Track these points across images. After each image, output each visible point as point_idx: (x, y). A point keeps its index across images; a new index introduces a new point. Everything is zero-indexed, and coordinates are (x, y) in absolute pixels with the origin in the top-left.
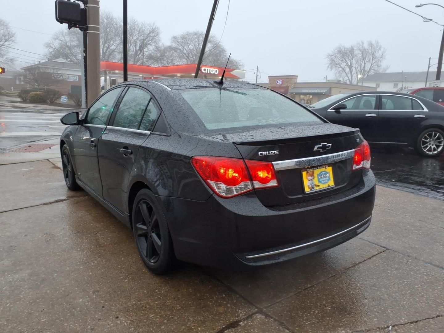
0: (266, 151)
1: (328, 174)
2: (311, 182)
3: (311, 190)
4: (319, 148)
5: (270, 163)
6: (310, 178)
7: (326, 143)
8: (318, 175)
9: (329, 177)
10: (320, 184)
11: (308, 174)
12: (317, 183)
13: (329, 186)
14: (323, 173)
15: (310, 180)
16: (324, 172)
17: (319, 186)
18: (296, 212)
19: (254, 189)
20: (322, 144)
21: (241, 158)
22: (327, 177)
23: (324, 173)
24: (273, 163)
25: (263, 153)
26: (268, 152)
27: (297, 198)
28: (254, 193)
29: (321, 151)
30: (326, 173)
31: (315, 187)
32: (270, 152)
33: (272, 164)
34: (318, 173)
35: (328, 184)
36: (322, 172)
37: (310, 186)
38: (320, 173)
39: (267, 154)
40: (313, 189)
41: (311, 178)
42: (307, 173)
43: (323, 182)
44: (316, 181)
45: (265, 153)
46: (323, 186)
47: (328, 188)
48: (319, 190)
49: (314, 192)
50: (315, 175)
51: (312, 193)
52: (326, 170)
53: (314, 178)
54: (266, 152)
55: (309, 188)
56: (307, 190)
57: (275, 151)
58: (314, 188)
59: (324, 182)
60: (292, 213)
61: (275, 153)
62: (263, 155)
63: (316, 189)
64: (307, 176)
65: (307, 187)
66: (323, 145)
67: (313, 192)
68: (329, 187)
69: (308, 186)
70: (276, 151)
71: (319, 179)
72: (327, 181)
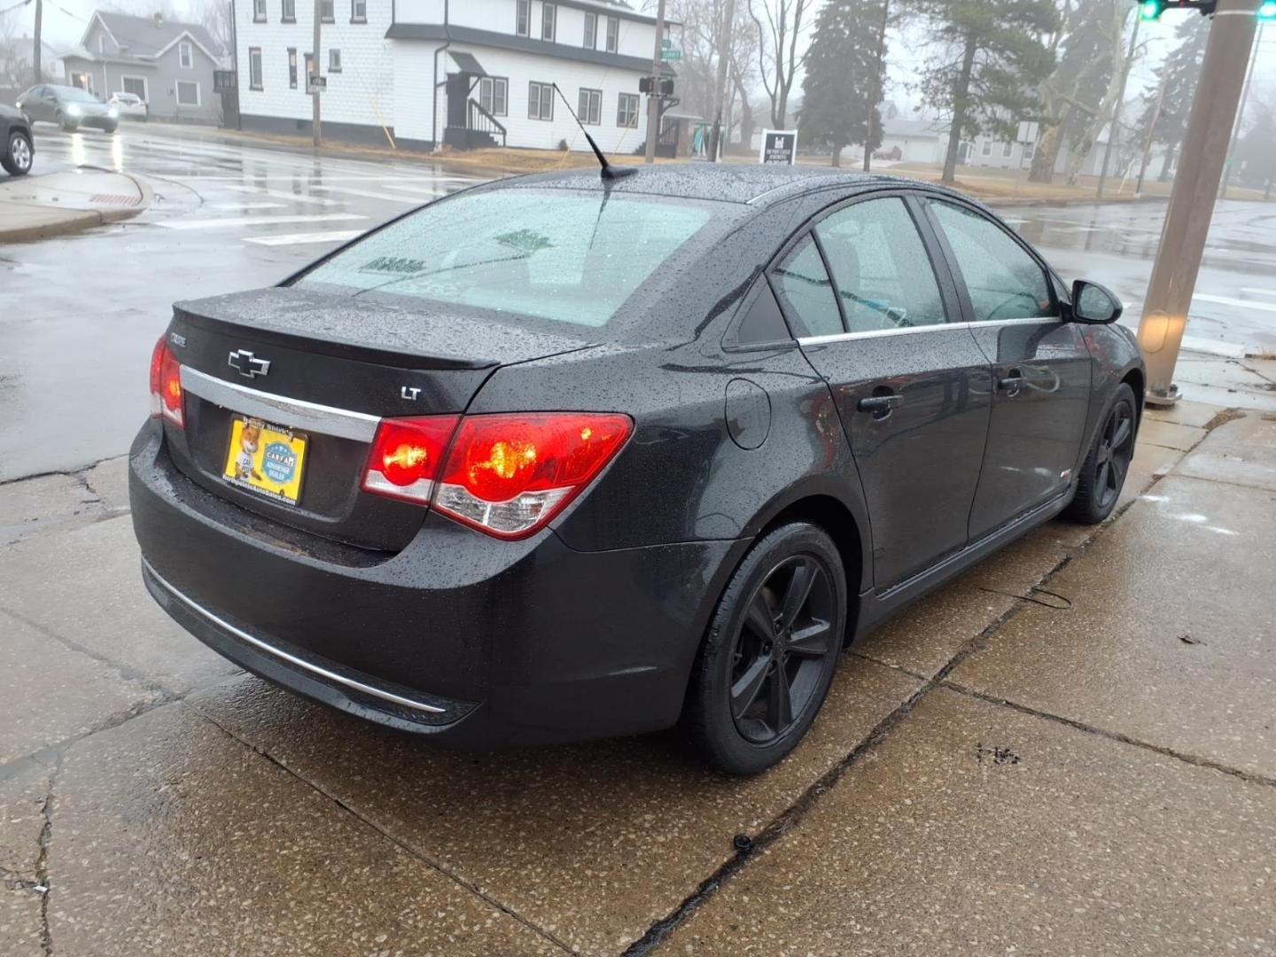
1: (291, 459)
2: (245, 456)
3: (237, 477)
4: (235, 360)
6: (247, 444)
7: (250, 354)
8: (268, 448)
9: (292, 470)
10: (263, 475)
11: (247, 432)
13: (282, 493)
14: (281, 448)
15: (246, 450)
16: (284, 446)
17: (259, 478)
20: (241, 351)
22: (286, 465)
23: (283, 452)
24: (182, 366)
29: (243, 374)
30: (288, 453)
31: (249, 474)
34: (270, 443)
35: (283, 486)
36: (279, 445)
37: (241, 465)
38: (274, 445)
40: (242, 478)
41: (251, 447)
42: (246, 428)
43: (271, 473)
44: (257, 462)
46: (268, 485)
47: (276, 496)
50: (262, 444)
51: (233, 485)
52: (291, 445)
53: (255, 451)
55: (236, 469)
56: (230, 472)
58: (246, 477)
59: (276, 475)
61: (181, 342)
64: (242, 435)
65: (234, 466)
67: (237, 483)
68: (279, 498)
69: (236, 463)
71: (265, 461)
72: (283, 477)
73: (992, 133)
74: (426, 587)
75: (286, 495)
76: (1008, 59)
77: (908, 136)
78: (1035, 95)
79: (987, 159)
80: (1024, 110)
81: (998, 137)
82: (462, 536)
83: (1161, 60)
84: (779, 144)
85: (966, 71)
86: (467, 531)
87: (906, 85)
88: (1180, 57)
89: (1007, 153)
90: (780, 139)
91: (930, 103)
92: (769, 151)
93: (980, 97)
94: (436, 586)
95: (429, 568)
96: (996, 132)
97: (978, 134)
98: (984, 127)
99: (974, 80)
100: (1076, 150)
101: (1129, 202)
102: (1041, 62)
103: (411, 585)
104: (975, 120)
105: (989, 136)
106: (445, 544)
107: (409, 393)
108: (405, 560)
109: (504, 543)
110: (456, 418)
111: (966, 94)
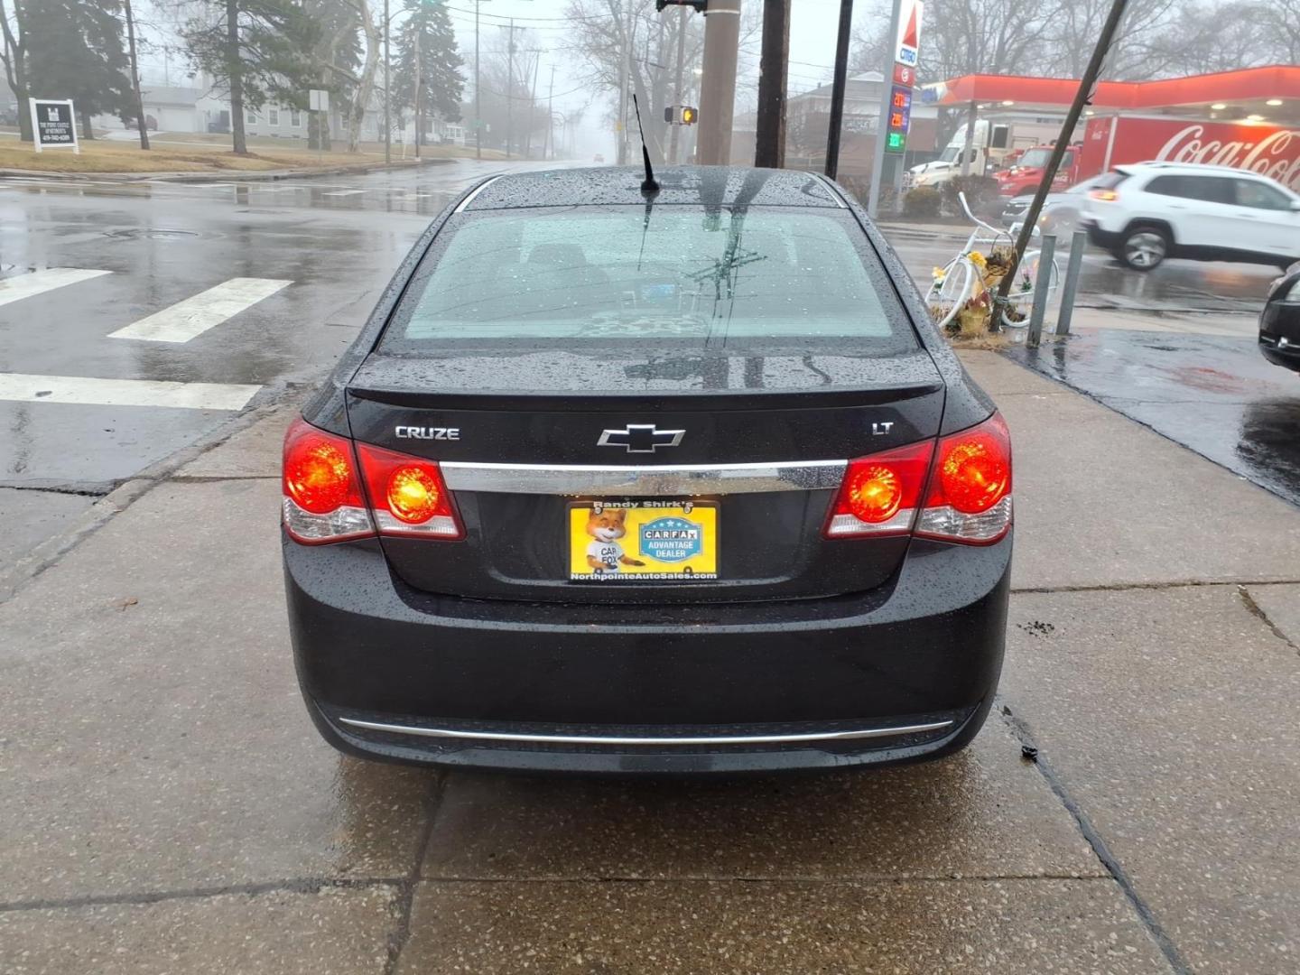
0: (420, 427)
1: (692, 531)
2: (604, 546)
3: (599, 570)
4: (612, 438)
5: (434, 464)
6: (603, 532)
7: (652, 426)
8: (644, 529)
9: (698, 542)
10: (644, 559)
11: (598, 517)
12: (633, 554)
13: (686, 573)
14: (670, 523)
15: (602, 538)
16: (673, 520)
17: (638, 564)
18: (486, 630)
19: (378, 533)
20: (629, 426)
21: (349, 435)
22: (685, 540)
23: (675, 527)
24: (442, 464)
25: (410, 429)
26: (423, 430)
27: (533, 587)
28: (375, 543)
29: (628, 451)
30: (684, 526)
31: (619, 563)
32: (431, 430)
33: (438, 469)
34: (647, 522)
35: (688, 563)
36: (665, 520)
37: (600, 557)
38: (657, 523)
39: (420, 434)
40: (606, 571)
41: (611, 534)
42: (592, 515)
43: (661, 554)
45: (416, 431)
46: (658, 567)
47: (681, 577)
48: (632, 577)
49: (607, 582)
51: (598, 582)
52: (687, 517)
53: (621, 536)
54: (418, 429)
55: (591, 563)
56: (580, 568)
57: (447, 428)
58: (612, 567)
59: (669, 554)
60: (469, 630)
61: (445, 435)
62: (410, 436)
63: (624, 571)
64: (591, 523)
65: (584, 560)
66: (631, 430)
67: (603, 578)
68: (687, 576)
69: (589, 556)
70: (449, 430)
71: (644, 543)
72: (683, 553)
73: (278, 101)
74: (949, 610)
75: (694, 571)
76: (274, 23)
77: (159, 104)
78: (309, 61)
79: (274, 128)
80: (302, 78)
81: (285, 105)
82: (951, 551)
83: (398, 29)
84: (54, 115)
85: (233, 34)
86: (953, 546)
87: (166, 48)
88: (412, 26)
89: (295, 122)
90: (53, 110)
91: (204, 68)
92: (44, 125)
93: (256, 64)
94: (958, 606)
95: (938, 591)
96: (282, 100)
97: (264, 102)
98: (268, 94)
99: (245, 45)
100: (351, 118)
101: (413, 166)
102: (308, 29)
103: (933, 612)
104: (257, 88)
105: (276, 104)
106: (938, 566)
107: (881, 428)
108: (906, 592)
109: (988, 548)
110: (931, 442)
111: (239, 61)
